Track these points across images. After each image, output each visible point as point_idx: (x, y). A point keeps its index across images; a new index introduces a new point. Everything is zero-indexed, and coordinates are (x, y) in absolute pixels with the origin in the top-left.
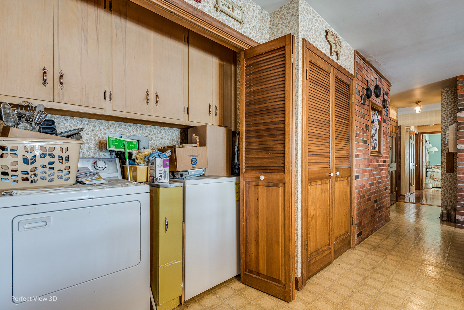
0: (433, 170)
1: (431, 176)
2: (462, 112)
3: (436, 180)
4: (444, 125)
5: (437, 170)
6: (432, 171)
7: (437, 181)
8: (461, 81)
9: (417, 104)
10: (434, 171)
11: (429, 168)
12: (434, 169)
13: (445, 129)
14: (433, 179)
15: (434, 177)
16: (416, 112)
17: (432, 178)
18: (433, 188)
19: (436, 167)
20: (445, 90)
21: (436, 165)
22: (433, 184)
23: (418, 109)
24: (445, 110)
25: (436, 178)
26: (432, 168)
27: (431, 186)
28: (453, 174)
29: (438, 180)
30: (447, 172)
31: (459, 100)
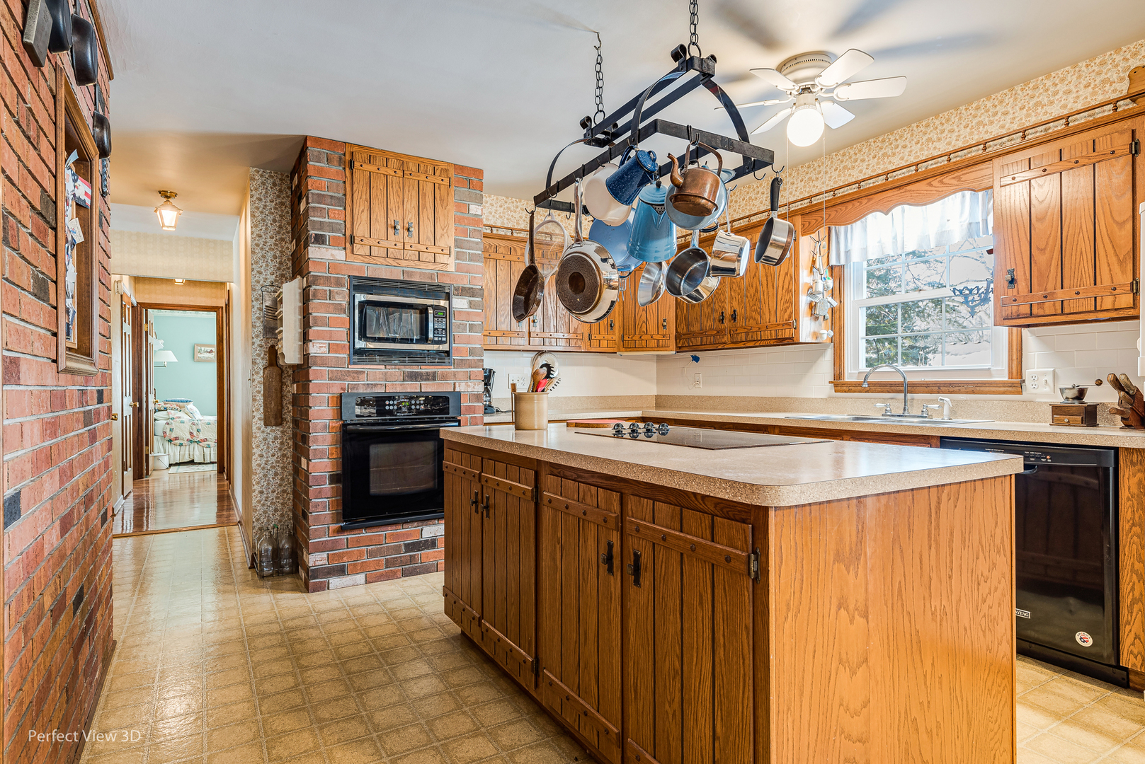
0: (168, 413)
1: (165, 433)
2: (319, 248)
3: (178, 442)
4: (258, 282)
5: (179, 414)
6: (168, 417)
7: (181, 445)
8: (315, 154)
9: (165, 200)
10: (173, 419)
11: (159, 410)
12: (173, 414)
13: (260, 292)
14: (170, 441)
15: (173, 436)
16: (164, 226)
17: (167, 438)
18: (170, 465)
19: (176, 407)
20: (258, 172)
21: (175, 401)
22: (172, 454)
23: (169, 216)
24: (260, 236)
25: (177, 438)
26: (166, 409)
27: (165, 461)
28: (281, 429)
29: (182, 442)
30: (266, 425)
31: (312, 207)
